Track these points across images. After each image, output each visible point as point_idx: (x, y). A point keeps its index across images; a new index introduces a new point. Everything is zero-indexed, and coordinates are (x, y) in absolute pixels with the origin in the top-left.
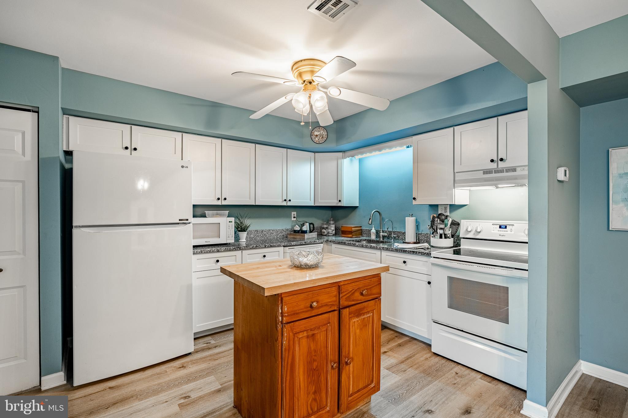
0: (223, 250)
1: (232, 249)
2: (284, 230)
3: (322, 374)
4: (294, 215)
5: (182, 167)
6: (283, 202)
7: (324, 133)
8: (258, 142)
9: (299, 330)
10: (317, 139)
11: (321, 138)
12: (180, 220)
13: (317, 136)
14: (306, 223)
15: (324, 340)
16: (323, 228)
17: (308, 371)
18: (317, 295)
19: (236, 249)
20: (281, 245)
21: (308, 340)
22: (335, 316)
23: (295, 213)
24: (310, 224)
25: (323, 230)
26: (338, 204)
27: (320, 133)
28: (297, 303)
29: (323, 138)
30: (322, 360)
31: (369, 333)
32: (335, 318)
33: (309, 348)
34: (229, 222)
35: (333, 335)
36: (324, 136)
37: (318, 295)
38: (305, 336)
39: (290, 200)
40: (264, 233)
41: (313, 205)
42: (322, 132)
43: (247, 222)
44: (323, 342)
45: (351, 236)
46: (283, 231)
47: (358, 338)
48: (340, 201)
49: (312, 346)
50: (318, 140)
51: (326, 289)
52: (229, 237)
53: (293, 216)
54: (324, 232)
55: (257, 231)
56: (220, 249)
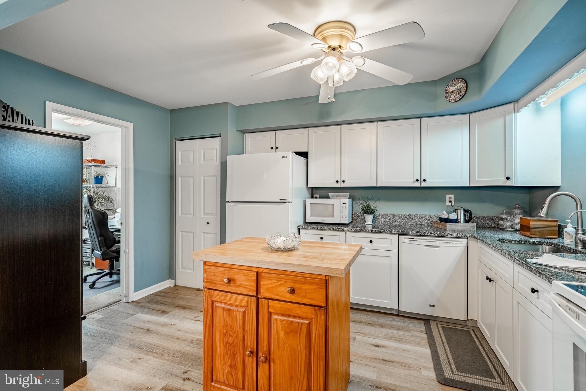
0: (326, 229)
1: (335, 229)
2: (433, 217)
3: (238, 353)
4: (450, 198)
5: (283, 157)
6: (414, 182)
7: (461, 86)
8: (380, 120)
9: (216, 298)
10: (452, 97)
11: (457, 94)
12: (280, 200)
13: (452, 92)
14: (459, 210)
15: (240, 321)
16: (502, 219)
17: (225, 342)
18: (233, 274)
19: (339, 229)
20: (393, 232)
21: (224, 312)
22: (253, 302)
23: (452, 196)
24: (465, 211)
25: (501, 222)
26: (506, 182)
27: (456, 87)
28: (214, 273)
29: (460, 93)
30: (238, 339)
31: (301, 345)
32: (253, 305)
33: (225, 321)
34: (343, 203)
35: (251, 321)
36: (462, 89)
37: (235, 274)
38: (221, 307)
39: (425, 180)
40: (402, 218)
41: (467, 185)
42: (458, 85)
43: (373, 204)
44: (239, 324)
45: (528, 234)
46: (431, 217)
47: (282, 341)
48: (508, 178)
49: (228, 320)
50: (455, 97)
51: (243, 271)
52: (342, 218)
53: (448, 200)
54: (502, 225)
55: (394, 215)
56: (324, 228)
